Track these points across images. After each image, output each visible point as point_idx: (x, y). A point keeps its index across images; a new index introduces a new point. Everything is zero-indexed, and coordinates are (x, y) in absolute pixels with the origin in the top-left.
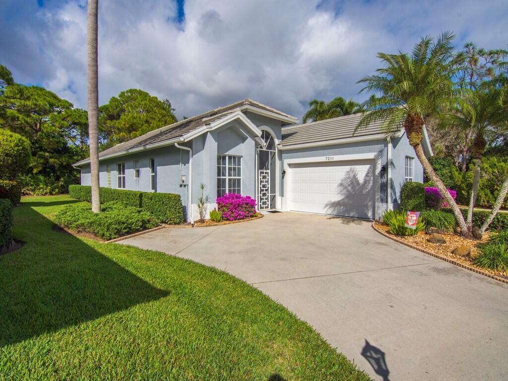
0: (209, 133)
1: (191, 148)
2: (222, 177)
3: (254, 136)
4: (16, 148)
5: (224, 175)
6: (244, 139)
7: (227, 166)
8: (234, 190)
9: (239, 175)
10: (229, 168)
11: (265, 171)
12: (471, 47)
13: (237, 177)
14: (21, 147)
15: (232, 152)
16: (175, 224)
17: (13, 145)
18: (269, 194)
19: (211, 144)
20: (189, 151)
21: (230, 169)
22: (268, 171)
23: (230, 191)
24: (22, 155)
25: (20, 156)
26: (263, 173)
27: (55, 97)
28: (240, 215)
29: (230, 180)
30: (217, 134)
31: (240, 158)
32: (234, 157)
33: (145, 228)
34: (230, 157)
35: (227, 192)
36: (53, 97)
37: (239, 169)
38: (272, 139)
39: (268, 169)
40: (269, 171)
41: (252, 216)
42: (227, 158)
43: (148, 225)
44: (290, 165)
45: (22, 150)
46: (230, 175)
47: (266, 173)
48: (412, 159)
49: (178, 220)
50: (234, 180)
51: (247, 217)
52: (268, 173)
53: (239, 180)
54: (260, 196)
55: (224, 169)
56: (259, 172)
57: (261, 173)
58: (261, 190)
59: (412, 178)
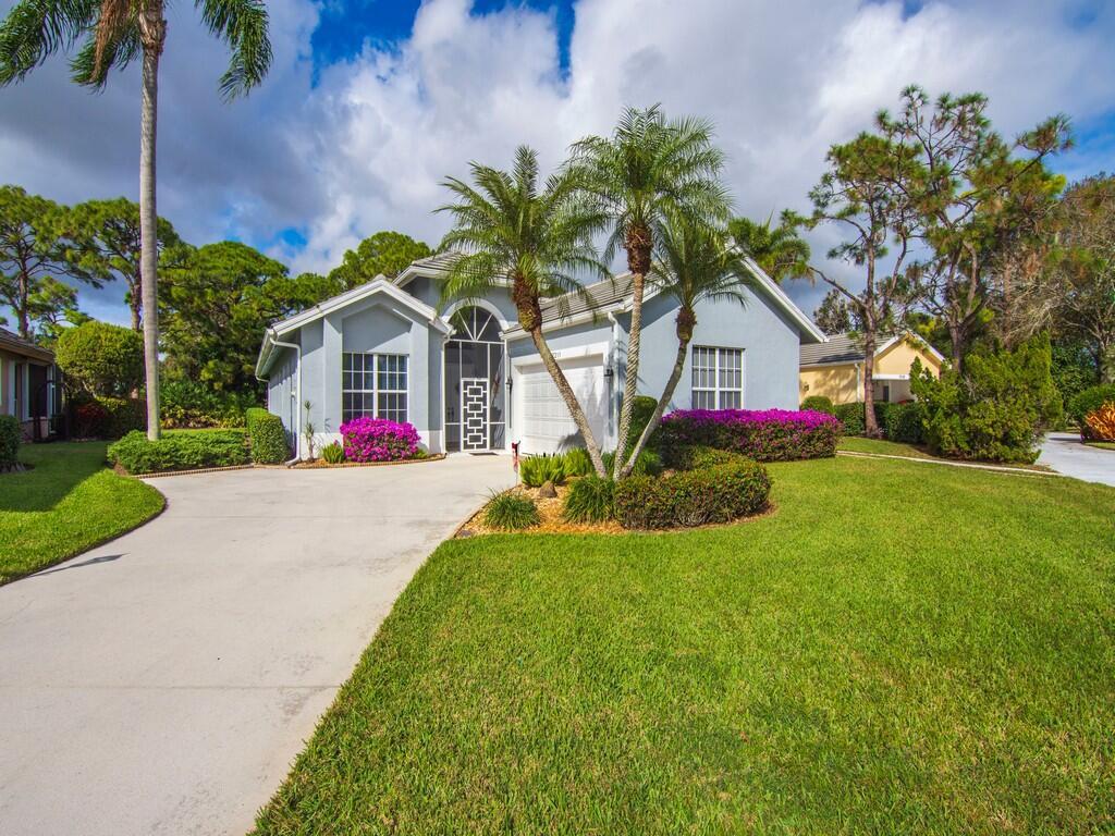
0: (325, 321)
1: (299, 344)
2: (363, 391)
5: (369, 385)
6: (407, 326)
7: (375, 372)
8: (392, 414)
9: (403, 385)
10: (379, 374)
11: (476, 380)
13: (397, 391)
14: (131, 349)
15: (388, 347)
16: (269, 463)
17: (118, 346)
18: (488, 423)
20: (296, 349)
21: (381, 377)
22: (483, 380)
23: (381, 414)
24: (133, 360)
25: (129, 362)
26: (472, 383)
29: (381, 396)
31: (403, 359)
32: (392, 358)
33: (214, 465)
34: (382, 356)
35: (375, 415)
37: (403, 378)
38: (494, 321)
39: (486, 377)
40: (488, 380)
41: (408, 458)
42: (375, 359)
43: (217, 462)
44: (521, 369)
45: (133, 353)
46: (381, 386)
47: (478, 384)
48: (738, 352)
49: (272, 458)
50: (392, 396)
51: (393, 458)
52: (484, 384)
53: (403, 397)
54: (465, 426)
55: (369, 377)
56: (462, 381)
57: (466, 384)
58: (467, 415)
59: (742, 389)
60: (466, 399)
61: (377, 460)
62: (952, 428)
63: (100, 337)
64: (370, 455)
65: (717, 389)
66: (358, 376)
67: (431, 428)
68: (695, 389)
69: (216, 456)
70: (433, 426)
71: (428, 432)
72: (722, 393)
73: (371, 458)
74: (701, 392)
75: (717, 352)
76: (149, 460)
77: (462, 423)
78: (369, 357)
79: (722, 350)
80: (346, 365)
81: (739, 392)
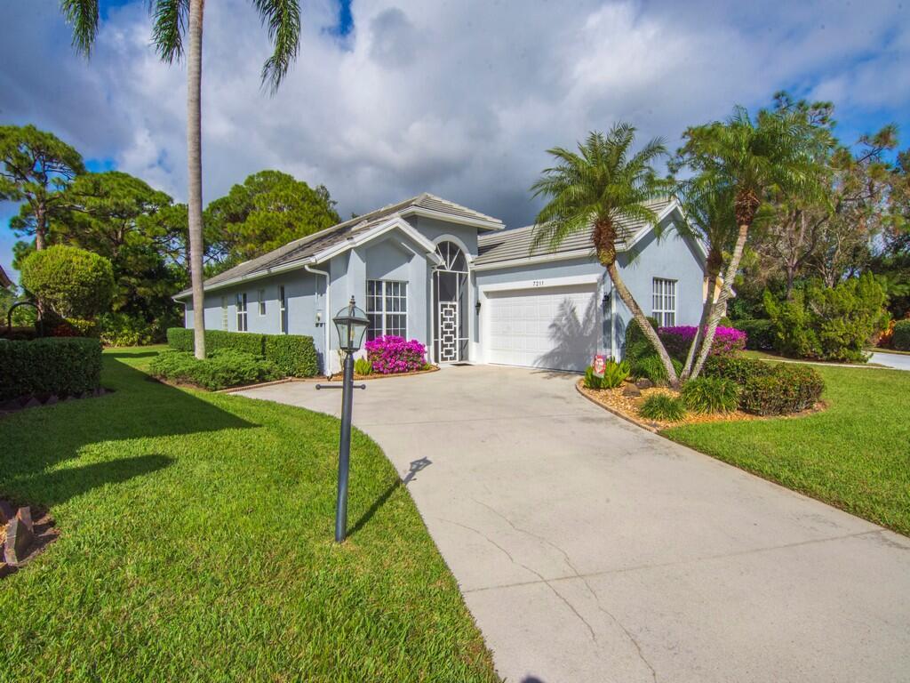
0: (353, 250)
1: (329, 272)
2: (376, 313)
3: (424, 252)
4: (95, 274)
5: (379, 309)
6: (409, 257)
7: (384, 296)
8: (396, 332)
9: (404, 309)
10: (387, 298)
11: (449, 303)
12: (784, 99)
13: (400, 313)
14: (101, 273)
15: (392, 276)
16: (306, 376)
17: (90, 270)
18: (457, 339)
19: (357, 265)
20: (325, 276)
21: (388, 301)
22: (454, 303)
23: (388, 331)
24: (103, 283)
25: (99, 285)
26: (446, 306)
27: (146, 188)
28: (398, 366)
29: (388, 317)
30: (366, 251)
31: (404, 284)
32: (396, 284)
33: (264, 380)
34: (389, 284)
35: (384, 333)
36: (143, 187)
37: (404, 301)
38: (461, 254)
39: (455, 301)
40: (457, 304)
41: (418, 369)
42: (384, 285)
43: (267, 377)
44: (488, 294)
45: (102, 276)
46: (388, 309)
47: (451, 306)
48: (674, 282)
49: (310, 372)
50: (396, 317)
51: (409, 369)
52: (454, 307)
53: (404, 317)
54: (442, 342)
55: (379, 301)
56: (440, 304)
57: (443, 306)
58: (443, 333)
59: (675, 311)
60: (442, 319)
62: (809, 339)
63: (71, 261)
65: (663, 311)
66: (371, 300)
67: (428, 344)
68: (653, 311)
70: (429, 342)
71: (427, 347)
72: (666, 313)
73: (394, 371)
74: (656, 313)
75: (664, 283)
77: (440, 339)
78: (379, 283)
79: (666, 281)
80: (369, 291)
81: (673, 314)
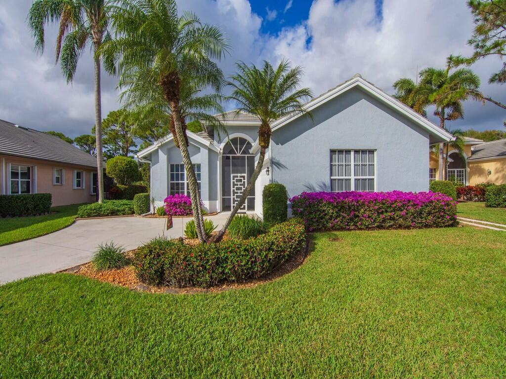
0: (159, 150)
1: (151, 161)
4: (125, 167)
5: (182, 179)
6: (198, 150)
7: (185, 173)
9: (199, 179)
11: (239, 175)
20: (149, 163)
22: (243, 175)
23: (188, 192)
26: (237, 177)
31: (199, 166)
33: (117, 215)
35: (186, 193)
37: (199, 175)
38: (250, 144)
39: (245, 173)
40: (246, 175)
43: (118, 213)
47: (241, 177)
52: (244, 177)
53: (199, 184)
54: (234, 198)
55: (183, 175)
56: (232, 176)
57: (234, 177)
58: (234, 193)
59: (375, 177)
60: (234, 185)
61: (179, 215)
64: (176, 213)
65: (353, 178)
66: (177, 175)
67: (210, 199)
68: (332, 178)
69: (118, 211)
70: (212, 197)
71: (208, 201)
72: (356, 180)
74: (339, 180)
75: (352, 153)
76: (87, 212)
77: (232, 197)
78: (182, 166)
79: (357, 152)
80: (172, 170)
